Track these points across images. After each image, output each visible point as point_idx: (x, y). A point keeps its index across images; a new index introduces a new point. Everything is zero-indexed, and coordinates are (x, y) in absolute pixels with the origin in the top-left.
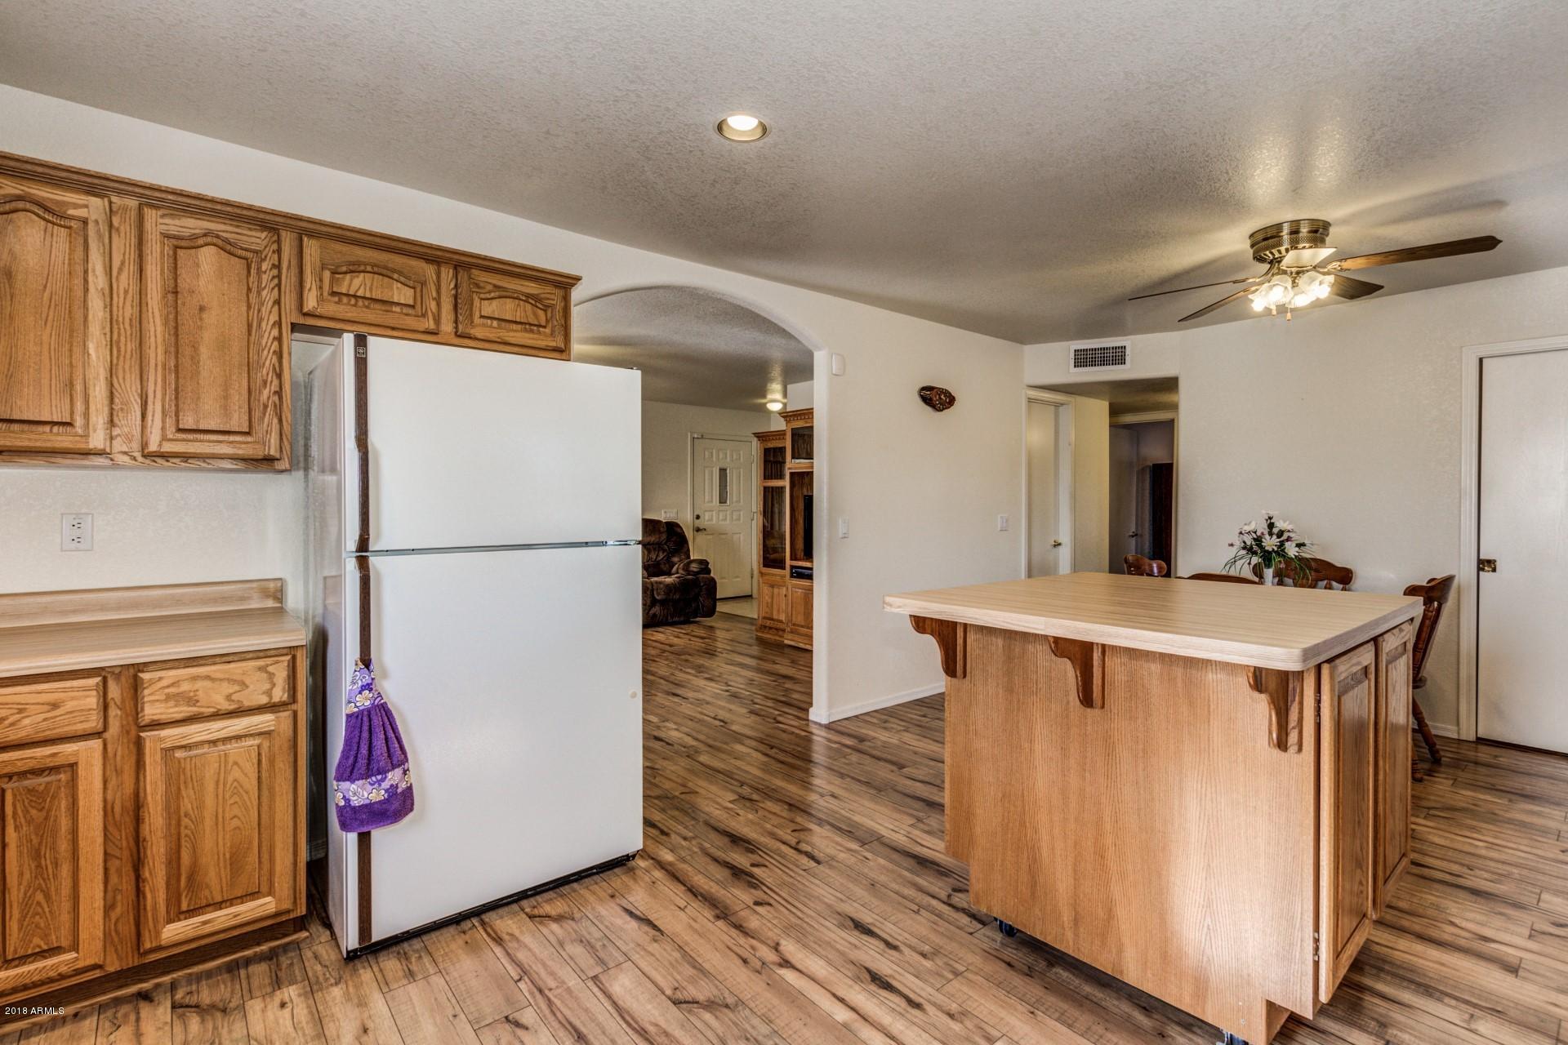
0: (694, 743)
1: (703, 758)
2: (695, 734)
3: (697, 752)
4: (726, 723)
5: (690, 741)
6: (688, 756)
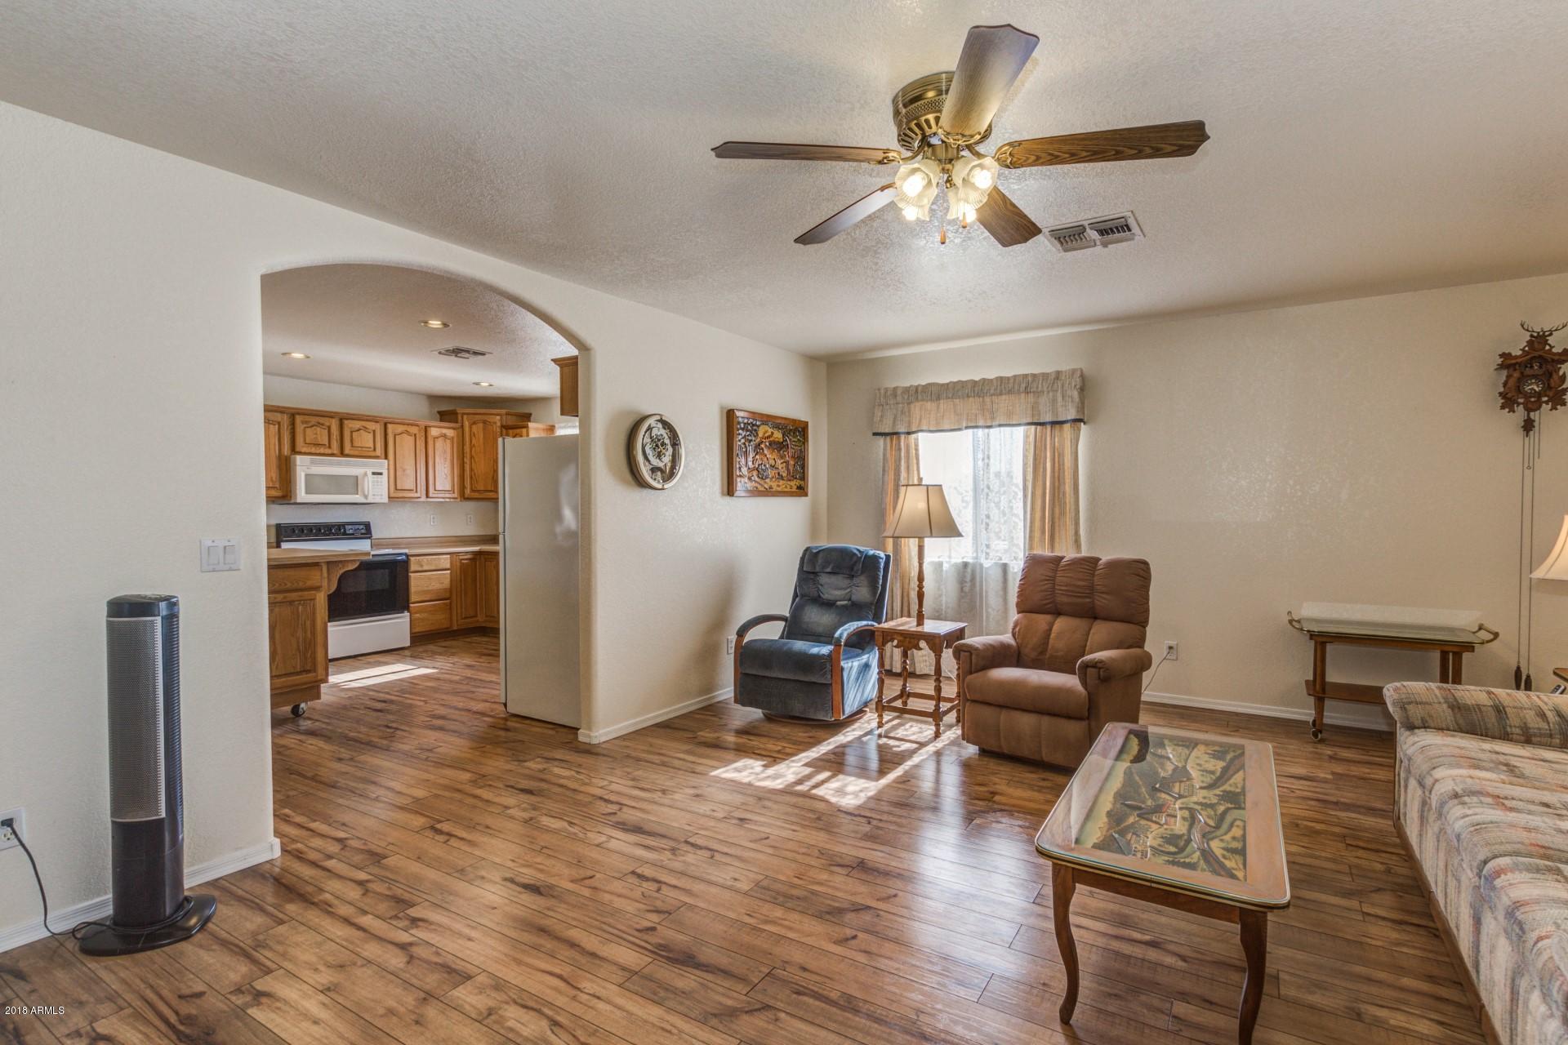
0: (478, 792)
1: (466, 776)
2: (480, 804)
3: (474, 782)
4: (432, 828)
5: (485, 794)
6: (484, 776)
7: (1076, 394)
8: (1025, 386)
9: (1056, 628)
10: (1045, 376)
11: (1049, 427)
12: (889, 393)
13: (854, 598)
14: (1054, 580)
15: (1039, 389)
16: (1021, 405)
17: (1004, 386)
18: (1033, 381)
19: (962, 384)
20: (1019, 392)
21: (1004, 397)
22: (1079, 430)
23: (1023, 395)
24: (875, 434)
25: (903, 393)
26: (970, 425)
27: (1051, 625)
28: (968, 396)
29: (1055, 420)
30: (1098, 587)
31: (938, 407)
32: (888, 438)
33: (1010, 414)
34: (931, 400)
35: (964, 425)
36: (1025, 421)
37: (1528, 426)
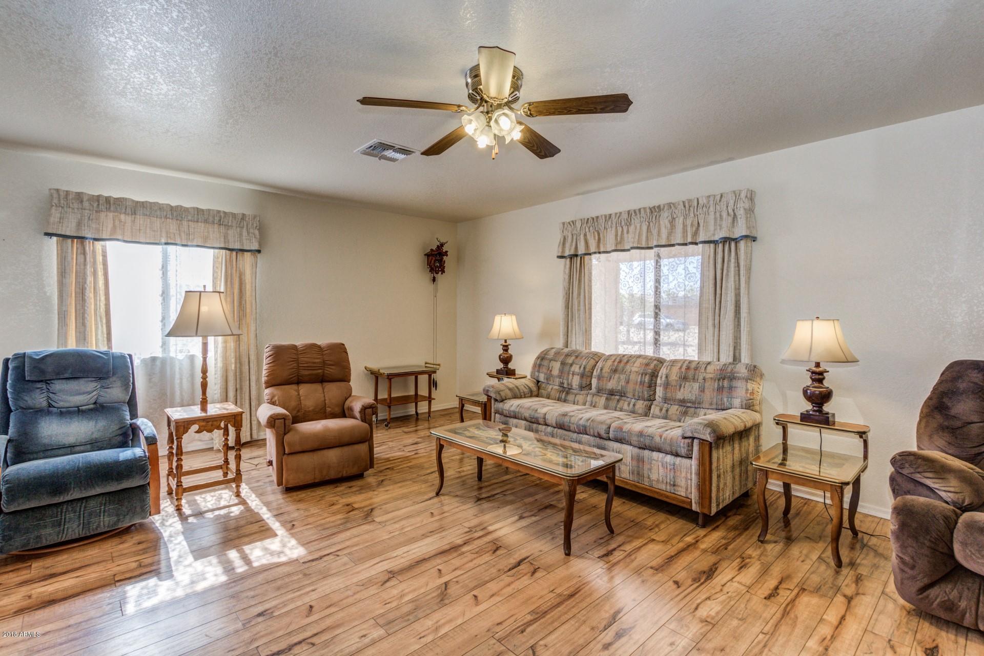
7: (257, 232)
8: (219, 219)
9: (301, 392)
10: (234, 215)
11: (234, 253)
12: (70, 197)
13: (101, 400)
14: (298, 361)
15: (230, 224)
16: (215, 233)
17: (200, 215)
18: (225, 217)
19: (161, 207)
20: (213, 223)
21: (200, 224)
22: (257, 257)
23: (216, 226)
24: (47, 234)
25: (88, 200)
26: (169, 241)
27: (298, 391)
28: (166, 217)
29: (242, 248)
30: (328, 362)
31: (133, 221)
32: (69, 241)
33: (206, 239)
34: (125, 213)
35: (163, 241)
36: (218, 246)
37: (434, 280)
